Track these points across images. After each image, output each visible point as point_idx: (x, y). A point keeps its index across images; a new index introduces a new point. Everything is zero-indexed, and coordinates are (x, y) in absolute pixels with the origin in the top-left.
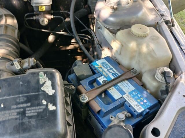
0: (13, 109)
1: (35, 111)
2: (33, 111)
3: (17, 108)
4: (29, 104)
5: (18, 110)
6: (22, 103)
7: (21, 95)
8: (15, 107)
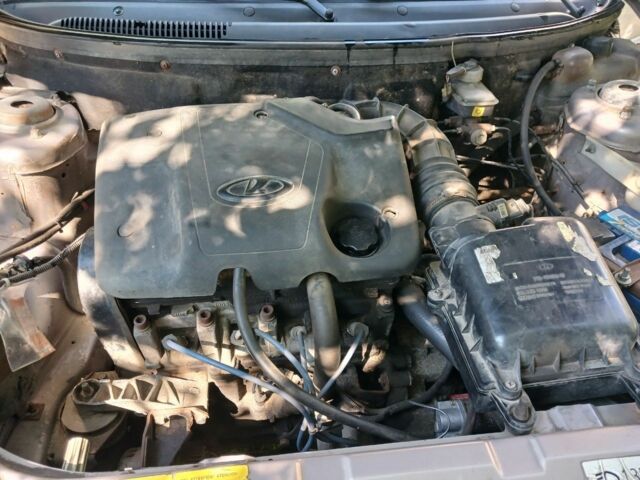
0: (538, 282)
1: (578, 286)
2: (574, 287)
3: (544, 281)
4: (563, 275)
5: (548, 284)
6: (549, 273)
7: (541, 260)
8: (539, 278)
